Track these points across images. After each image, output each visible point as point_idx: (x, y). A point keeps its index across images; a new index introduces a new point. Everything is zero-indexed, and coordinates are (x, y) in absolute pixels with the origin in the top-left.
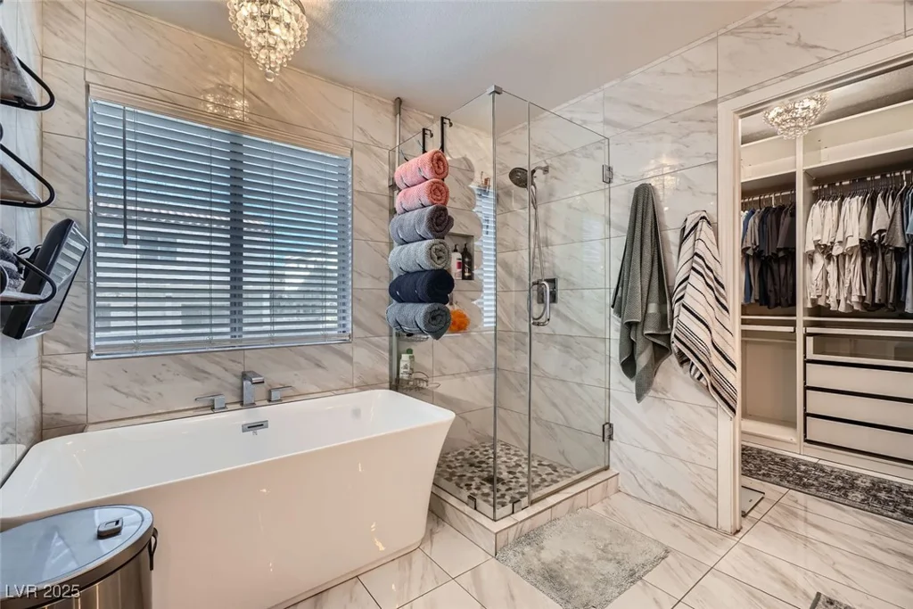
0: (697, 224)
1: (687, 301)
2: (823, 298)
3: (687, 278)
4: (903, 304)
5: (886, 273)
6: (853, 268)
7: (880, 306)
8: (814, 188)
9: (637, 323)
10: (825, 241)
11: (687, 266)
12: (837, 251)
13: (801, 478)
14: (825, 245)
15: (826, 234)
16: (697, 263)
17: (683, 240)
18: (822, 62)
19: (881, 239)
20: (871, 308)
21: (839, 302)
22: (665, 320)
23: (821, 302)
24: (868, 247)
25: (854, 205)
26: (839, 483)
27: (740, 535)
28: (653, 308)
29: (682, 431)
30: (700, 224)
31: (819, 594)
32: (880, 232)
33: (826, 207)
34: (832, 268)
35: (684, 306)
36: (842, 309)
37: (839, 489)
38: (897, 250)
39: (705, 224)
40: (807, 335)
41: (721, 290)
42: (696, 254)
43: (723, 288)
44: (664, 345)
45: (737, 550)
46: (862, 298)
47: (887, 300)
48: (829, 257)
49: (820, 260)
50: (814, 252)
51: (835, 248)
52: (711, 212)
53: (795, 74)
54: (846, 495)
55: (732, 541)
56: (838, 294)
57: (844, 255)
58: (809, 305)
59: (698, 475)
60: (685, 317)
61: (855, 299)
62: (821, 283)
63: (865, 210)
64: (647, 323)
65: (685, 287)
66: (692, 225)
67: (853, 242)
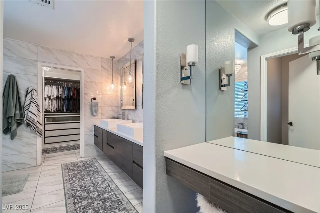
0: (32, 90)
1: (30, 110)
2: (48, 108)
3: (30, 103)
4: (64, 110)
5: (61, 103)
6: (55, 102)
7: (60, 110)
8: (46, 81)
9: (12, 117)
10: (49, 95)
11: (30, 101)
12: (52, 98)
13: (47, 152)
14: (49, 96)
15: (49, 94)
16: (33, 100)
17: (27, 94)
18: (60, 64)
19: (60, 96)
20: (58, 111)
21: (52, 109)
22: (22, 116)
23: (48, 110)
24: (58, 98)
25: (55, 87)
26: (54, 150)
27: (42, 164)
28: (18, 112)
29: (25, 145)
30: (33, 90)
31: (62, 164)
32: (60, 95)
33: (49, 87)
34: (50, 102)
35: (29, 111)
36: (52, 111)
37: (55, 150)
38: (63, 99)
39: (35, 91)
40: (45, 118)
41: (39, 107)
42: (32, 98)
43: (39, 106)
44: (21, 122)
45: (43, 167)
46: (56, 109)
47: (61, 109)
48: (50, 99)
49: (47, 99)
50: (46, 97)
51: (51, 97)
52: (35, 88)
53: (55, 64)
54: (57, 151)
55: (42, 166)
56: (52, 108)
57: (53, 99)
58: (45, 110)
59: (31, 155)
60: (30, 114)
61: (55, 109)
62: (48, 105)
63: (57, 89)
64: (16, 116)
65: (30, 106)
66: (31, 90)
67: (55, 96)
